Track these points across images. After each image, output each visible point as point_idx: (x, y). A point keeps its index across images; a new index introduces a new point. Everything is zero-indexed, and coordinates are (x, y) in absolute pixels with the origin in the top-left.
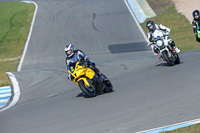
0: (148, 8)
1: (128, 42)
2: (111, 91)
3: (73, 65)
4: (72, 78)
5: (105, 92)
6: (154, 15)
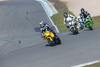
0: (54, 9)
2: (60, 44)
3: (45, 31)
4: (44, 37)
5: (58, 44)
6: (57, 12)
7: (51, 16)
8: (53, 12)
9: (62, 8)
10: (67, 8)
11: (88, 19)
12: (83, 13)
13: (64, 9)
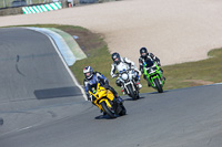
0: (78, 49)
1: (57, 86)
4: (94, 99)
6: (85, 56)
7: (71, 64)
8: (76, 55)
9: (94, 46)
10: (106, 47)
11: (155, 68)
12: (145, 58)
13: (99, 48)
